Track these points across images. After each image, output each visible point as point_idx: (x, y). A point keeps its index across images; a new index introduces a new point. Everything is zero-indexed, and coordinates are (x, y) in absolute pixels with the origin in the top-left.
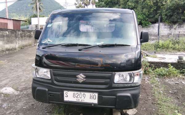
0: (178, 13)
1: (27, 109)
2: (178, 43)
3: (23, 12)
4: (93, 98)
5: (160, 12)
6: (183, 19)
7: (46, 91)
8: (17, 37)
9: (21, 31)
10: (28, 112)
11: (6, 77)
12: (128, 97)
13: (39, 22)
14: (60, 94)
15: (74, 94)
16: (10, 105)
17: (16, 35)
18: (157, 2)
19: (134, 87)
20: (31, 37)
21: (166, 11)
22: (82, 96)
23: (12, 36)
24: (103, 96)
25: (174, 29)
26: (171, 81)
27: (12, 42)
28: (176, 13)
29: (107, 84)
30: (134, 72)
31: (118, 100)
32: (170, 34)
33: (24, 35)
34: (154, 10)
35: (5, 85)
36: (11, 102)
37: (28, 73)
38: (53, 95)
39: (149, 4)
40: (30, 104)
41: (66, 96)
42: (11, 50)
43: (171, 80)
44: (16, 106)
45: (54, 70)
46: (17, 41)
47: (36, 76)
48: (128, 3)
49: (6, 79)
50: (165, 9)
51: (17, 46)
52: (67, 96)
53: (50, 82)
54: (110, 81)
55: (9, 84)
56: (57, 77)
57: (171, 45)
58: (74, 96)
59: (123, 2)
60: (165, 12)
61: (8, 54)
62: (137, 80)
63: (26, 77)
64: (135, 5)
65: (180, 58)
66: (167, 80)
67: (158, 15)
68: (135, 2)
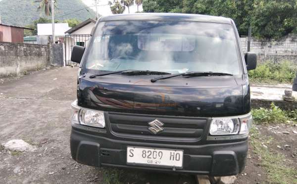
0: (275, 23)
1: (57, 175)
2: (278, 69)
3: (21, 13)
4: (175, 159)
5: (246, 19)
6: (281, 31)
7: (96, 147)
8: (18, 56)
9: (24, 45)
10: (59, 181)
11: (7, 121)
12: (231, 156)
13: (53, 31)
14: (121, 151)
15: (144, 152)
16: (25, 169)
17: (17, 51)
18: (243, 4)
19: (240, 140)
20: (42, 55)
21: (257, 18)
22: (158, 155)
23: (11, 53)
24: (192, 156)
25: (269, 47)
26: (277, 130)
27: (9, 64)
28: (271, 22)
29: (199, 137)
30: (240, 117)
31: (214, 161)
32: (262, 55)
33: (29, 53)
34: (238, 16)
35: (10, 136)
36: (26, 164)
37: (44, 115)
38: (108, 153)
39: (230, 6)
40: (59, 167)
41: (130, 156)
42: (9, 76)
43: (276, 128)
44: (36, 171)
45: (111, 113)
46: (19, 62)
47: (79, 122)
48: (196, 3)
49: (8, 125)
50: (254, 16)
51: (18, 70)
52: (132, 155)
53: (105, 132)
54: (204, 131)
55: (17, 134)
56: (117, 125)
57: (267, 73)
58: (144, 155)
59: (188, 3)
60: (256, 20)
61: (4, 83)
62: (244, 129)
63: (41, 122)
64: (207, 8)
65: (288, 94)
66: (270, 128)
67: (244, 24)
68: (208, 2)
